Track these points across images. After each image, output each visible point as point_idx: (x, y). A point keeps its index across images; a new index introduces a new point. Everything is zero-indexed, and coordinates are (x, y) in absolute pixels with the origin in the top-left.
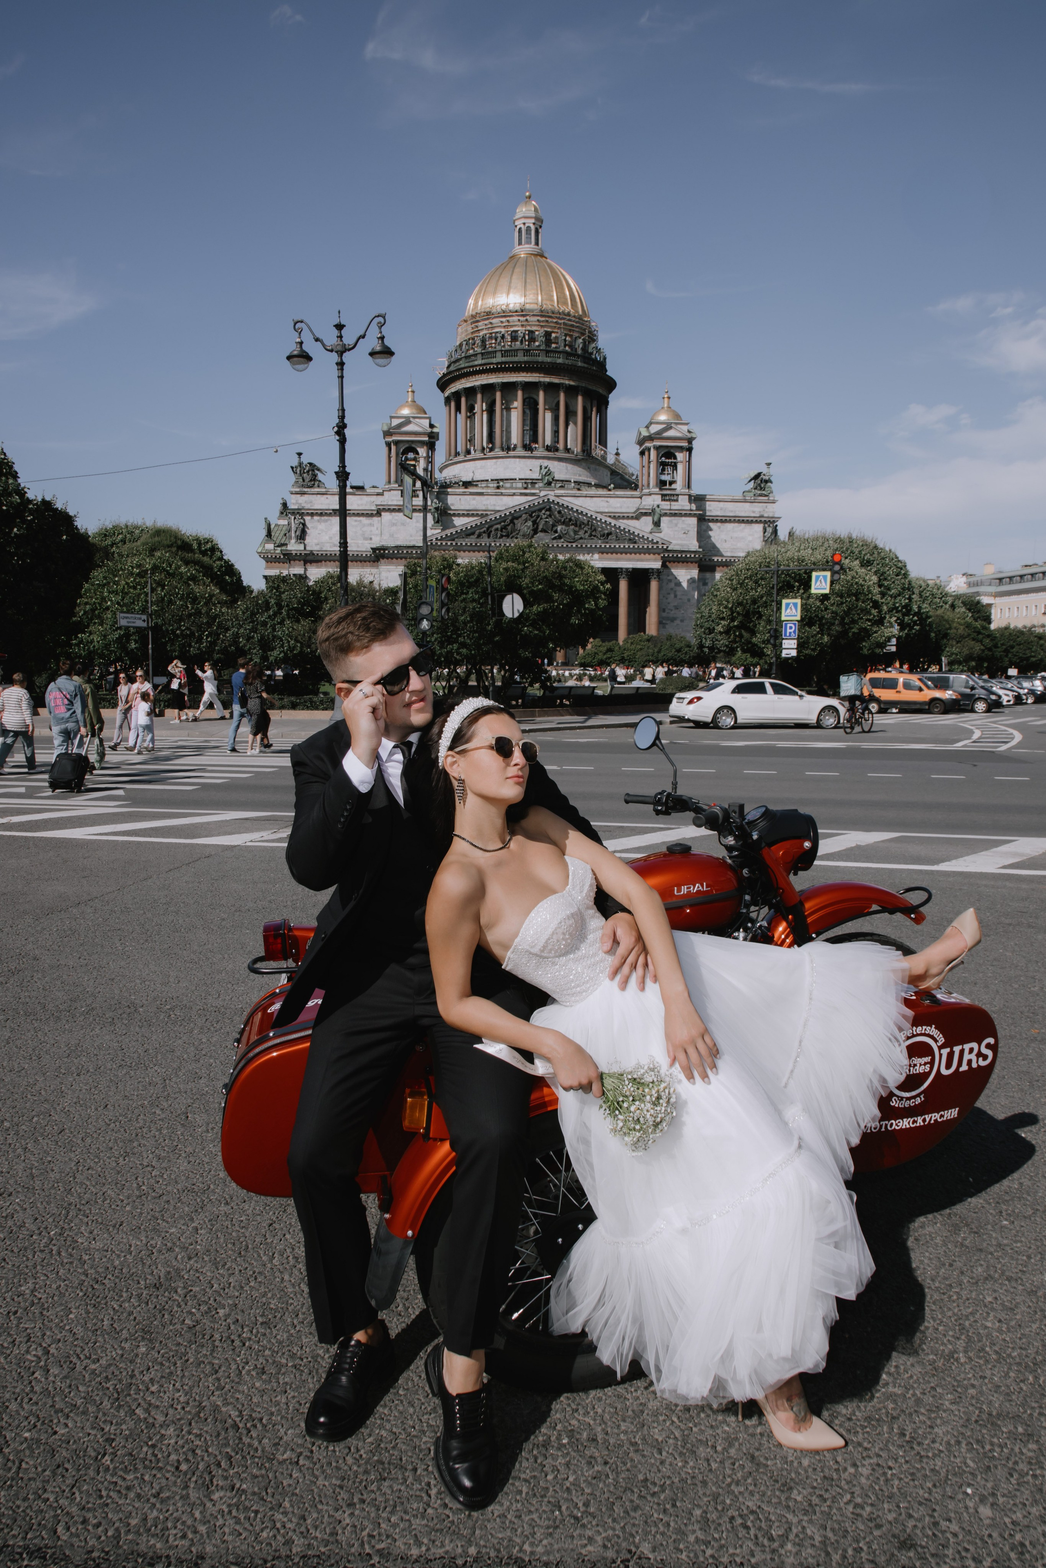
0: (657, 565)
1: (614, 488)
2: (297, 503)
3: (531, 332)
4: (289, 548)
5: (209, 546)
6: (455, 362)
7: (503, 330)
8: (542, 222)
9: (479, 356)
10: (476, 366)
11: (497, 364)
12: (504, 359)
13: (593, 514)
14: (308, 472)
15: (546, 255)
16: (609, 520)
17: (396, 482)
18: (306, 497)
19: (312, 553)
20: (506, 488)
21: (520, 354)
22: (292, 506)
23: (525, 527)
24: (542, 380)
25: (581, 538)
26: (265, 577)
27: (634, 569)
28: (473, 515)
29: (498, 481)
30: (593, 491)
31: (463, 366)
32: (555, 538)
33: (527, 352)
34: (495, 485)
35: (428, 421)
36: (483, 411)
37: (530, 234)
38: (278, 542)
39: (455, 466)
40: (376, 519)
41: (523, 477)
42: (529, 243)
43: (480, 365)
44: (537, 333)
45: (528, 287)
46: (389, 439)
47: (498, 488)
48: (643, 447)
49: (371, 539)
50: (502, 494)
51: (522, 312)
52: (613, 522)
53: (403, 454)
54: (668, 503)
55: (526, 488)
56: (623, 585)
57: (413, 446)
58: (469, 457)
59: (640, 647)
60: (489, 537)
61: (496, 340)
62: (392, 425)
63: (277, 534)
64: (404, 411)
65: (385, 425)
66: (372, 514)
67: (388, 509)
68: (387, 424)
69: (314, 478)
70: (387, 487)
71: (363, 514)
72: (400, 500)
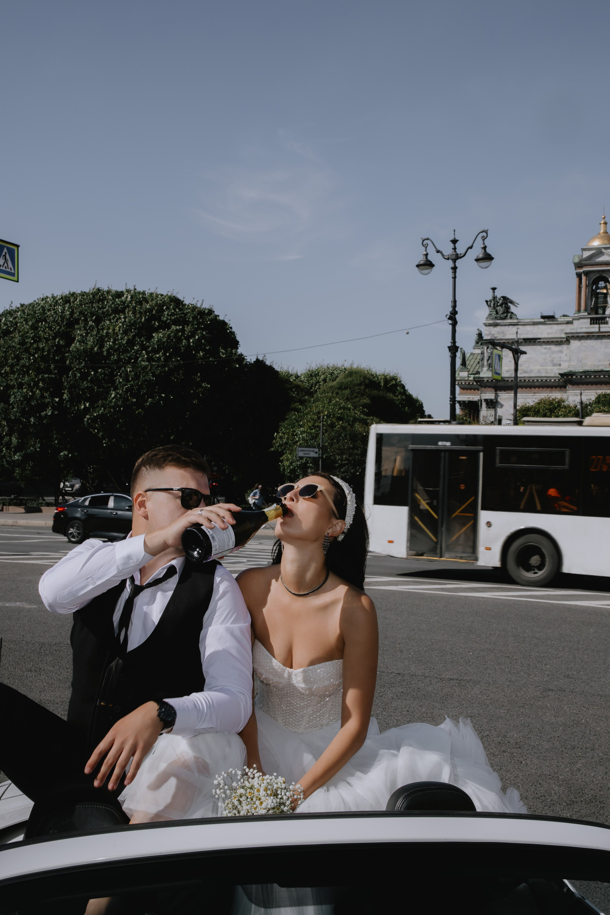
2: (490, 334)
4: (481, 375)
14: (501, 305)
17: (586, 310)
18: (498, 329)
19: (503, 379)
22: (485, 337)
38: (471, 370)
40: (565, 347)
46: (581, 271)
49: (560, 365)
53: (594, 284)
57: (604, 275)
62: (584, 256)
63: (472, 363)
64: (596, 243)
65: (576, 257)
66: (561, 341)
67: (578, 336)
68: (578, 256)
69: (507, 310)
70: (576, 315)
71: (552, 342)
72: (589, 328)
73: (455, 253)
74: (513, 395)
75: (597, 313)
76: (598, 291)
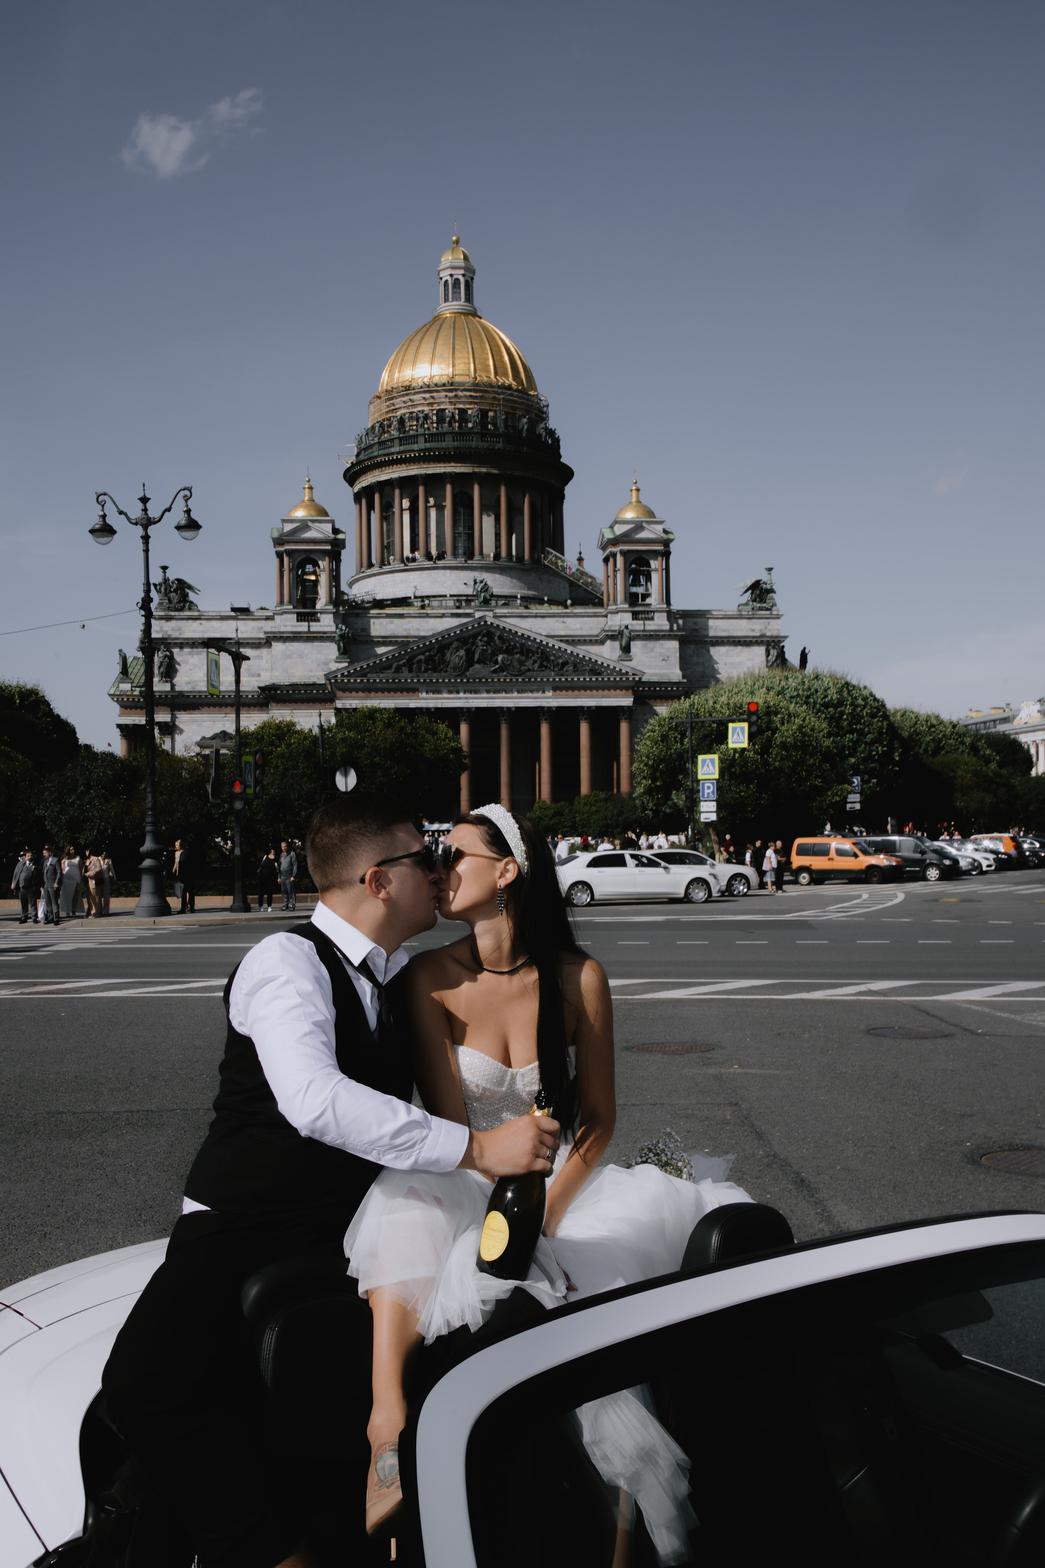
0: (626, 701)
1: (572, 605)
3: (462, 412)
4: (152, 688)
5: (34, 697)
6: (365, 449)
7: (426, 409)
8: (474, 273)
9: (397, 442)
10: (393, 454)
11: (419, 451)
12: (428, 445)
13: (543, 638)
14: (175, 591)
15: (479, 313)
16: (564, 646)
17: (290, 602)
18: (173, 624)
19: (181, 694)
20: (433, 608)
21: (448, 438)
22: (154, 636)
23: (457, 657)
24: (477, 470)
25: (529, 670)
26: (119, 726)
27: (597, 707)
28: (390, 643)
29: (422, 598)
30: (545, 609)
31: (376, 454)
32: (495, 671)
33: (456, 436)
34: (419, 604)
35: (330, 526)
36: (402, 510)
37: (459, 288)
38: (136, 681)
39: (368, 580)
40: (264, 651)
41: (455, 593)
42: (456, 298)
43: (398, 453)
44: (470, 412)
45: (458, 355)
46: (282, 549)
47: (423, 607)
48: (607, 552)
49: (259, 675)
50: (428, 616)
51: (450, 386)
52: (570, 649)
53: (298, 567)
54: (641, 622)
55: (458, 608)
56: (584, 729)
57: (312, 556)
58: (386, 568)
59: (594, 809)
60: (410, 671)
61: (418, 421)
62: (285, 531)
63: (136, 671)
64: (300, 513)
65: (275, 530)
66: (260, 643)
67: (282, 637)
68: (278, 529)
69: (184, 598)
70: (278, 608)
71: (248, 643)
72: (295, 626)
73: (146, 516)
74: (234, 715)
75: (304, 607)
76: (307, 577)
